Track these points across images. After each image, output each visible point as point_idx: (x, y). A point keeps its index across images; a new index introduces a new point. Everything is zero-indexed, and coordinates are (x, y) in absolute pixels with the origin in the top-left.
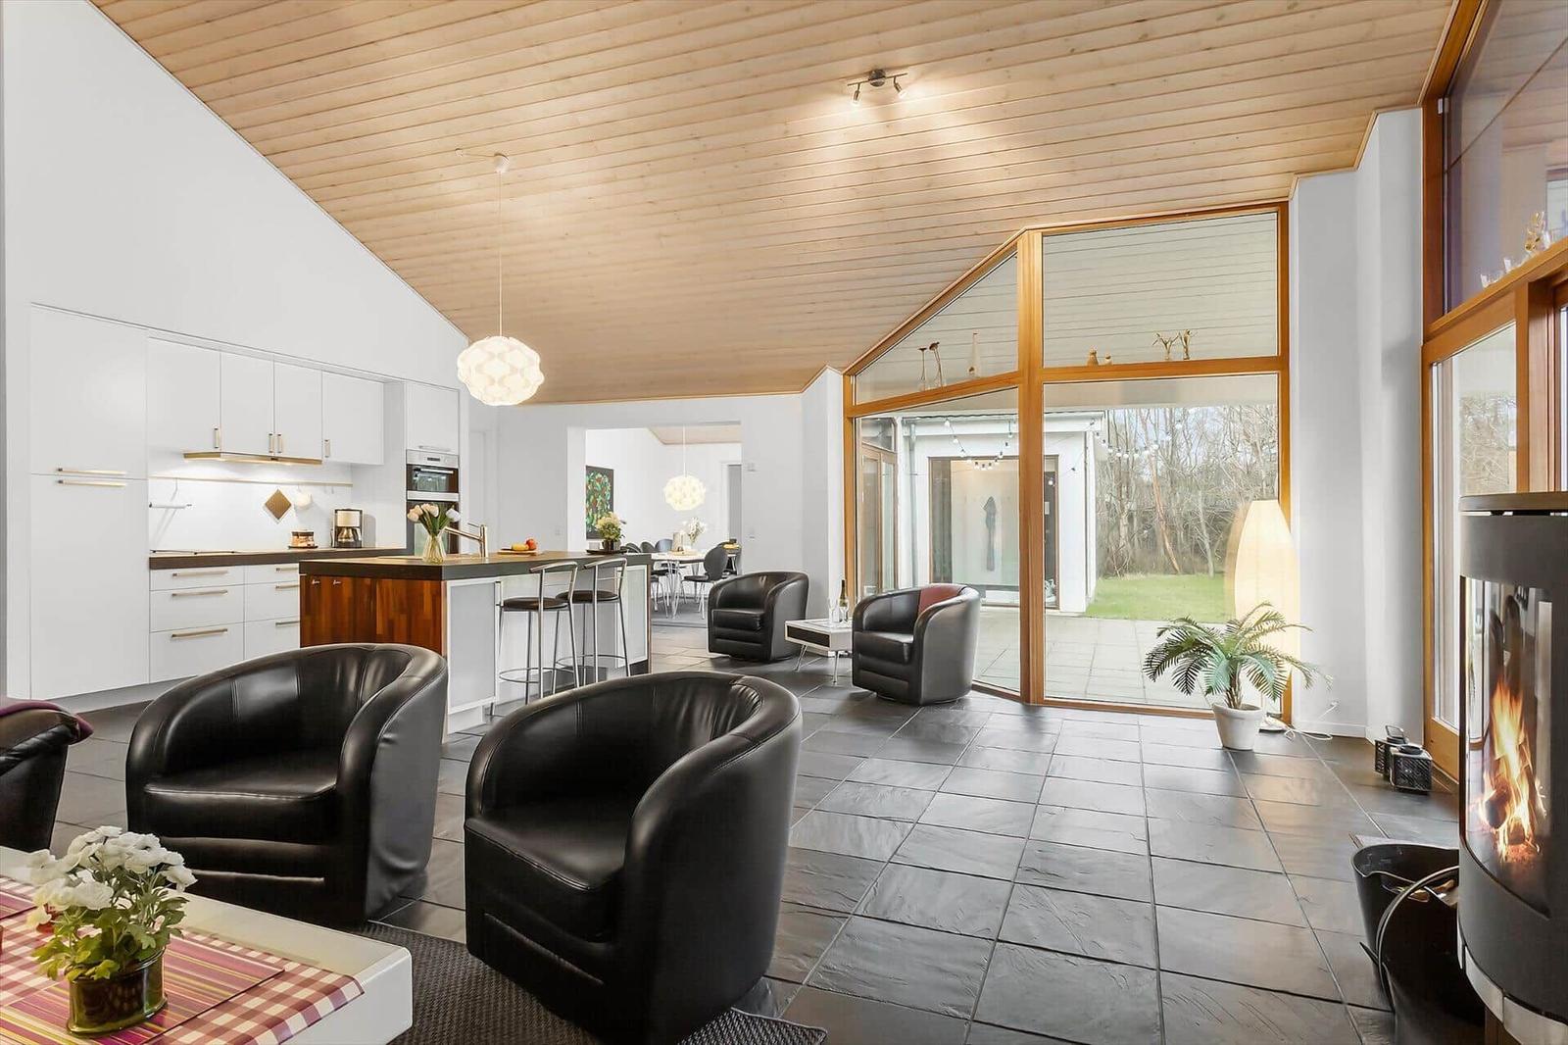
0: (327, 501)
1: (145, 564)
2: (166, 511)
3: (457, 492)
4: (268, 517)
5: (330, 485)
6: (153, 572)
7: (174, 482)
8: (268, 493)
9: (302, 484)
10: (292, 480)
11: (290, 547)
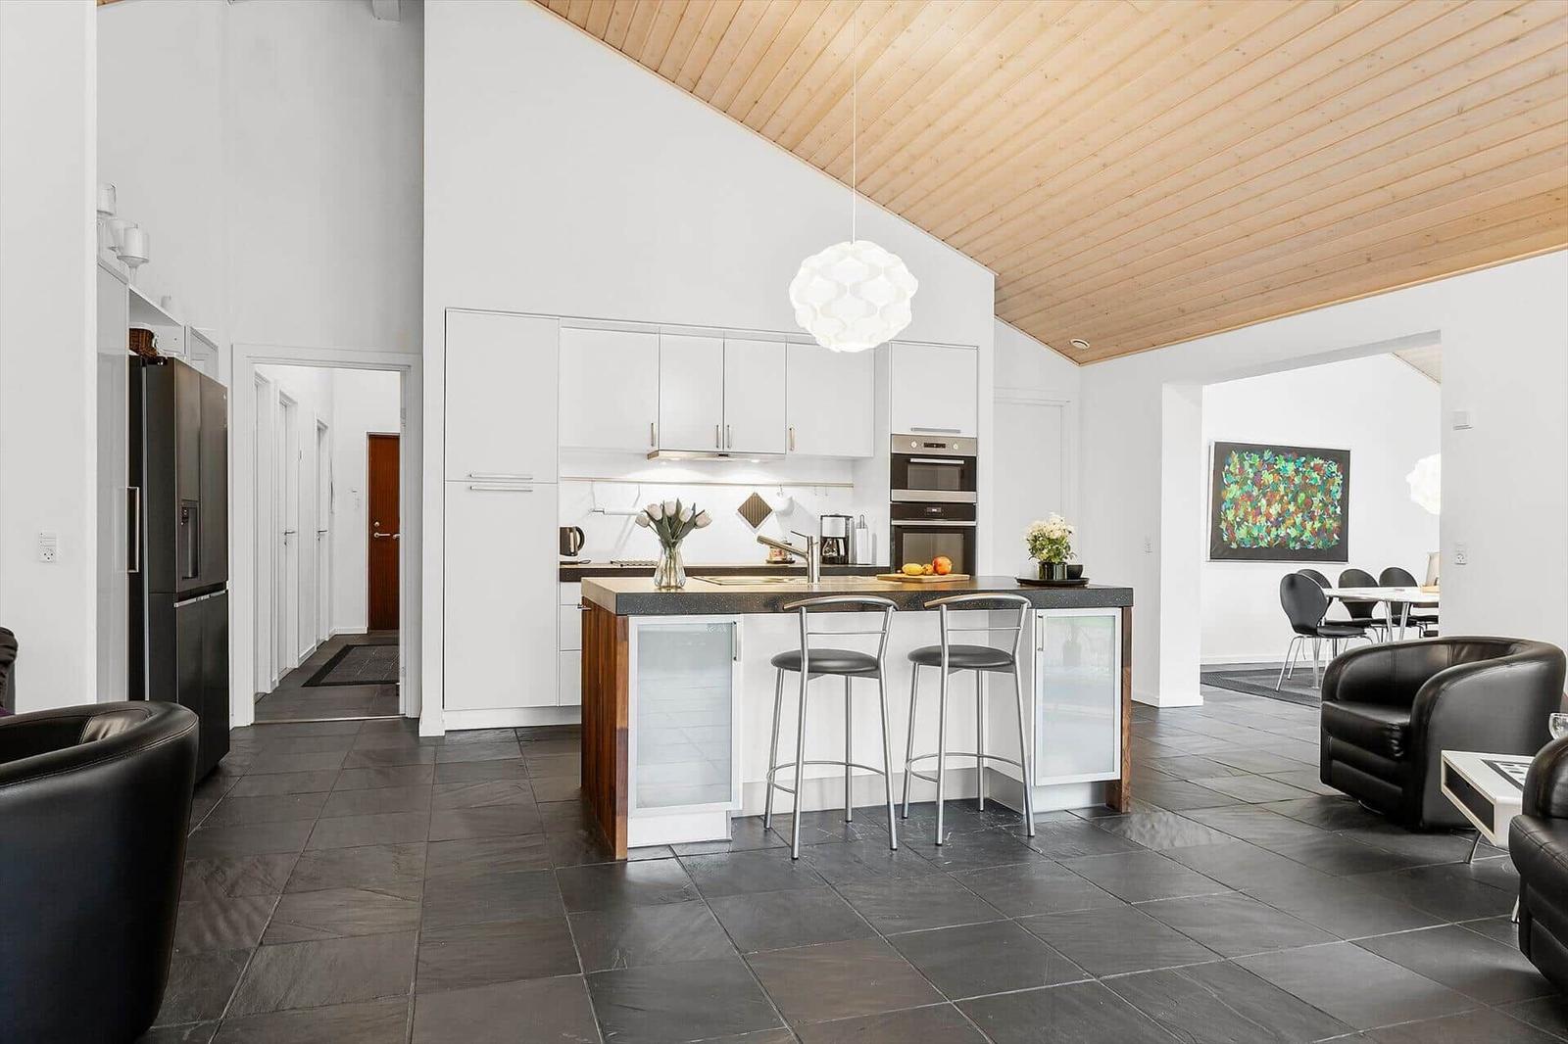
0: (813, 503)
1: (556, 575)
2: (628, 519)
3: (975, 491)
4: (743, 524)
5: (821, 485)
6: (563, 584)
7: (636, 485)
8: (743, 496)
9: (786, 485)
10: (775, 481)
11: (769, 562)
